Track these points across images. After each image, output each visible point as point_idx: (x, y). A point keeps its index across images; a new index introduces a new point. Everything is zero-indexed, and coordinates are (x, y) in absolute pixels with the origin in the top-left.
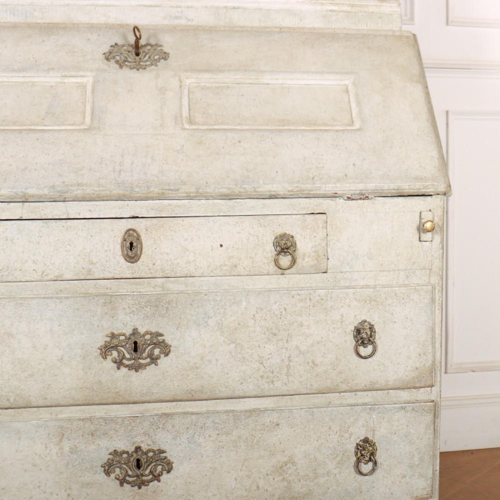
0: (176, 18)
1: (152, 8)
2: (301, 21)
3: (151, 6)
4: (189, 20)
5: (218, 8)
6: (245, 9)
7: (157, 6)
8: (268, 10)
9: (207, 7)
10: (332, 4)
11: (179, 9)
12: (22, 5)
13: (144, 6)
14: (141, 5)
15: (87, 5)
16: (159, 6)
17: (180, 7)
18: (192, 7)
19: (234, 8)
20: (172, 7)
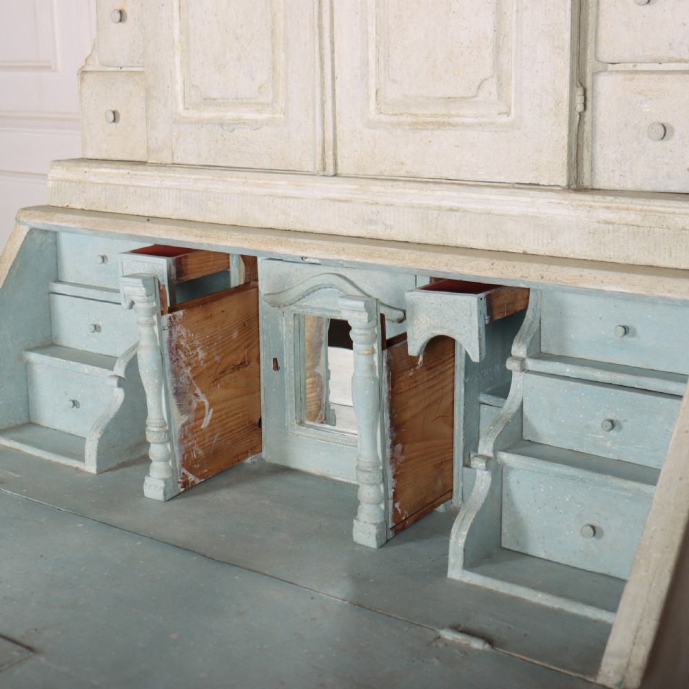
0: (371, 222)
1: (341, 204)
2: (552, 239)
3: (340, 201)
4: (387, 227)
5: (428, 208)
6: (466, 211)
7: (346, 201)
8: (501, 215)
9: (413, 207)
10: (608, 208)
11: (374, 208)
12: (196, 191)
13: (332, 200)
14: (328, 199)
15: (265, 195)
16: (351, 201)
17: (377, 203)
18: (392, 205)
19: (451, 210)
20: (367, 202)
